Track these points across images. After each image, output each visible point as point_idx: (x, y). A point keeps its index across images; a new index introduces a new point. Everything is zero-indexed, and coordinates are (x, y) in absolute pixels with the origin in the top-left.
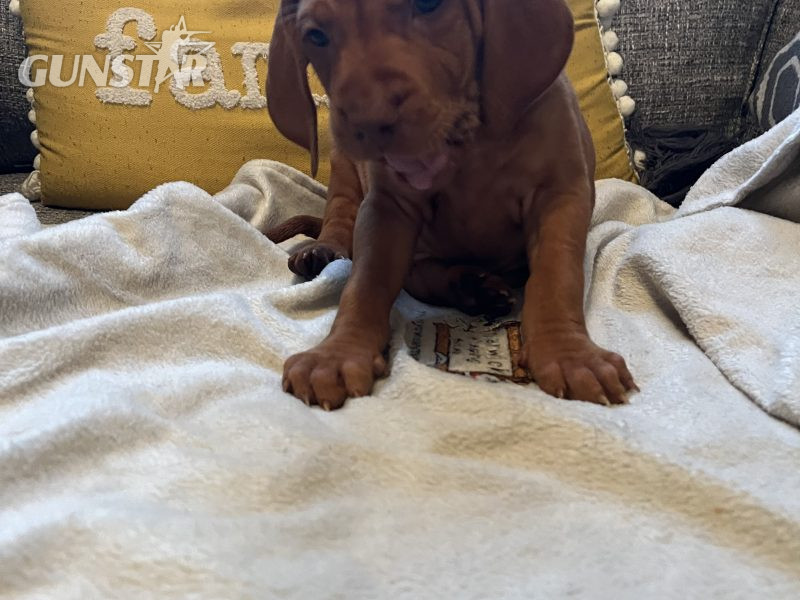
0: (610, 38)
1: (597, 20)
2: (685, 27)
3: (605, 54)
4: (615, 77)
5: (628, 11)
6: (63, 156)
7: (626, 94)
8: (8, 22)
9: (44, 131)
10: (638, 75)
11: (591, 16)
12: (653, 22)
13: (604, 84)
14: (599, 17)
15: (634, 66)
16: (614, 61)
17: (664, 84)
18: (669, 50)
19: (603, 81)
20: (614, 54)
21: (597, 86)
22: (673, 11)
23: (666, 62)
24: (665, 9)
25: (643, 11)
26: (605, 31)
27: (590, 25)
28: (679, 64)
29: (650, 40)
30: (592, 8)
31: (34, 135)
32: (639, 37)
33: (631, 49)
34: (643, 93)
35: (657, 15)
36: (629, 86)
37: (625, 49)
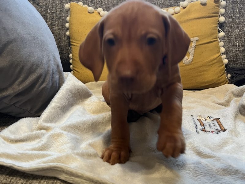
0: (222, 43)
1: (218, 39)
2: (243, 40)
3: (220, 48)
4: (223, 54)
5: (227, 36)
6: (79, 73)
7: (226, 58)
8: (65, 36)
9: (74, 66)
10: (229, 53)
11: (217, 38)
12: (234, 39)
13: (220, 56)
14: (219, 38)
15: (228, 50)
16: (223, 50)
17: (237, 55)
18: (238, 46)
19: (220, 55)
20: (223, 48)
21: (218, 57)
22: (240, 36)
23: (237, 50)
24: (237, 36)
25: (231, 36)
26: (221, 41)
27: (216, 40)
28: (241, 50)
29: (233, 44)
30: (217, 36)
31: (71, 66)
32: (230, 43)
33: (227, 46)
34: (230, 58)
35: (235, 37)
36: (226, 56)
37: (226, 46)
